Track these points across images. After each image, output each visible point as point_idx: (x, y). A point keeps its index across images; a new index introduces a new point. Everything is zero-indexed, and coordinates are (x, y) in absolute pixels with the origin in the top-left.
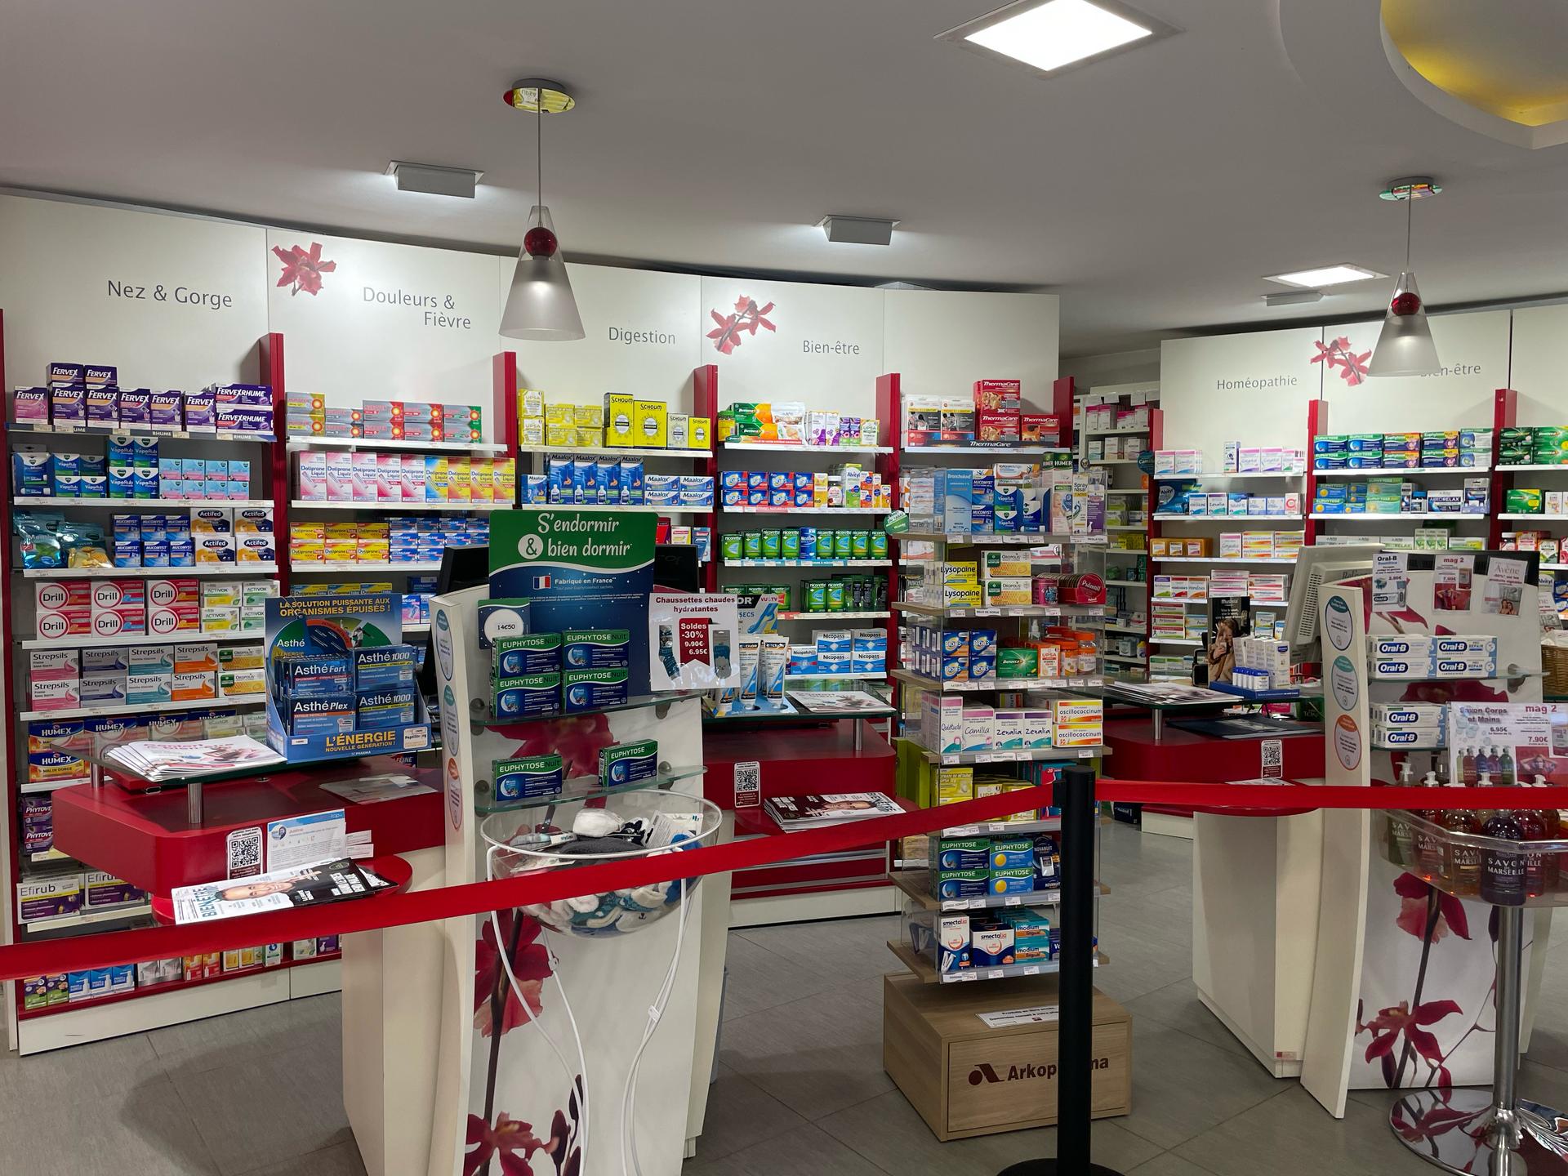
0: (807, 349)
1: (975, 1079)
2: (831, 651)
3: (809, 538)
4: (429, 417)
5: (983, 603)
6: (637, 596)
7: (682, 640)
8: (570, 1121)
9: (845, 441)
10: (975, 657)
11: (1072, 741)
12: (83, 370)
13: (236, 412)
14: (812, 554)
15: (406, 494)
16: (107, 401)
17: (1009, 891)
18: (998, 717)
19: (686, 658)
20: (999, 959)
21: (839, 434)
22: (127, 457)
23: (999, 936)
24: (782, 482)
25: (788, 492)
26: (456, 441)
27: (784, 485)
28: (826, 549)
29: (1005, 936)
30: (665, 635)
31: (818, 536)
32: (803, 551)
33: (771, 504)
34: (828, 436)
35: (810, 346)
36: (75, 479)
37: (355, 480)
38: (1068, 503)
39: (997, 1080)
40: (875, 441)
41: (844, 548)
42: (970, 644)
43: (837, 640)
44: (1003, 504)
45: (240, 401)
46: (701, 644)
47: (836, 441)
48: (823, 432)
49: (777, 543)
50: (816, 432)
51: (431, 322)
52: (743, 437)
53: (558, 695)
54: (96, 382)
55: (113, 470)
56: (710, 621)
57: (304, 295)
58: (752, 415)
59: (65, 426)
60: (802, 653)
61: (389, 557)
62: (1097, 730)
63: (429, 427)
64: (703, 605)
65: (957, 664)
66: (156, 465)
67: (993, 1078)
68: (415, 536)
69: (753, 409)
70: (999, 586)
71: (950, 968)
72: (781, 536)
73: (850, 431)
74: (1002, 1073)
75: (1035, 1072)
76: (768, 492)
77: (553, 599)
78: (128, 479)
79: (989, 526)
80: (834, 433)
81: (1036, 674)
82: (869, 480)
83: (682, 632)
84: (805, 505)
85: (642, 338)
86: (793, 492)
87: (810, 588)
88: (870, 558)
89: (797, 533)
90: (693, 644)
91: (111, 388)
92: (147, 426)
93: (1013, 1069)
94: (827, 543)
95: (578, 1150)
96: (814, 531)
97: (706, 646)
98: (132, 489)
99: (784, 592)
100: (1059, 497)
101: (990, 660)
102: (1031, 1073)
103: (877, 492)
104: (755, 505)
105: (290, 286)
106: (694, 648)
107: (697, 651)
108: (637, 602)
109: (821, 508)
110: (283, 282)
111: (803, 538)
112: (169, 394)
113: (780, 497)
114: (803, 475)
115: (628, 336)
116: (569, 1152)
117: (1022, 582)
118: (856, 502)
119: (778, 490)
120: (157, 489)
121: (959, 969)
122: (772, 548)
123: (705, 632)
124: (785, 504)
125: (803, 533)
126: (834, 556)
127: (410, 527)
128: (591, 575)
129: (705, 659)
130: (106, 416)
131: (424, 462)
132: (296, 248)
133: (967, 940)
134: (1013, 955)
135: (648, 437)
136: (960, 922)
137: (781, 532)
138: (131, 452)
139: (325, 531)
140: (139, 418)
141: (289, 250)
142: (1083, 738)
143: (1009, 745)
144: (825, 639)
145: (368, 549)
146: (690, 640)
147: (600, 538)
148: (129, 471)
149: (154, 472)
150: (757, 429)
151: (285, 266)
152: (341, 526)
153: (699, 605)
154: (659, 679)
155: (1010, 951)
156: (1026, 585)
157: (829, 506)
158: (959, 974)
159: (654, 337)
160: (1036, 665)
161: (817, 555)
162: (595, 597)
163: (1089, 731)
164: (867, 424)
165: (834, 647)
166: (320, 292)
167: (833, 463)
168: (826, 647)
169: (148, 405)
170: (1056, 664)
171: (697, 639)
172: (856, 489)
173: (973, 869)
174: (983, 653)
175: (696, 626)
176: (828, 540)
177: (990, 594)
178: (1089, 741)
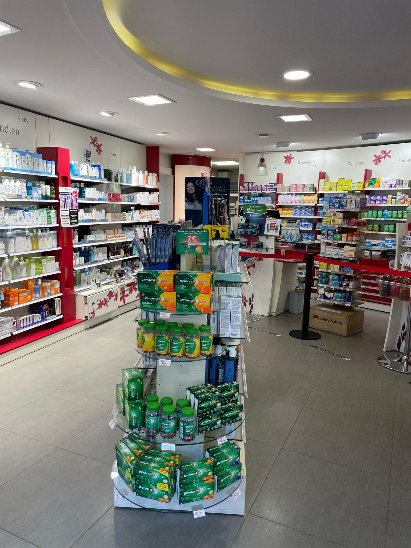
0: (400, 161)
1: (314, 317)
2: (389, 243)
3: (385, 213)
4: (302, 187)
5: (331, 224)
6: (264, 218)
7: (271, 226)
8: (252, 299)
9: (398, 186)
10: (328, 235)
11: (347, 255)
12: (248, 183)
13: (269, 188)
14: (385, 217)
15: (296, 202)
16: (251, 188)
17: (332, 285)
18: (334, 248)
19: (270, 229)
20: (330, 299)
21: (396, 185)
22: (254, 197)
23: (330, 294)
24: (379, 198)
25: (380, 201)
26: (306, 191)
27: (380, 199)
28: (389, 215)
29: (331, 294)
30: (268, 225)
31: (387, 212)
32: (383, 216)
33: (375, 204)
34: (392, 185)
35: (401, 161)
36: (247, 201)
37: (287, 200)
38: (351, 202)
39: (318, 319)
40: (407, 186)
41: (395, 215)
42: (328, 232)
43: (391, 240)
44: (337, 202)
45: (270, 186)
46: (273, 227)
47: (395, 186)
48: (391, 184)
49: (376, 214)
50: (389, 184)
51: (310, 167)
52: (369, 187)
53: (246, 232)
54: (250, 184)
55: (252, 199)
56: (276, 223)
57: (288, 164)
58: (376, 181)
59: (245, 192)
60: (381, 242)
61: (292, 215)
62: (353, 254)
63: (301, 189)
64: (275, 221)
65: (324, 236)
66: (258, 198)
67: (318, 318)
68: (297, 211)
69: (376, 179)
70: (334, 220)
71: (319, 297)
72: (378, 212)
73: (399, 184)
74: (320, 318)
75: (326, 320)
76: (375, 201)
77: (252, 218)
78: (254, 200)
79: (333, 207)
80: (394, 185)
81: (341, 240)
82: (404, 197)
83: (271, 225)
84: (385, 204)
85: (356, 164)
86: (381, 201)
87: (385, 226)
88: (402, 218)
89: (382, 211)
90: (272, 227)
91: (252, 185)
92: (256, 192)
93: (322, 318)
94: (390, 214)
95: (253, 304)
96: (386, 211)
97: (274, 228)
98: (254, 202)
99: (377, 226)
100: (349, 201)
101: (332, 236)
102: (325, 320)
103: (406, 200)
104: (372, 204)
105: (286, 163)
106: (272, 228)
107: (273, 228)
108: (264, 219)
109: (390, 205)
110: (285, 163)
111: (383, 213)
112: (260, 186)
113: (378, 202)
114: (385, 196)
115: (352, 164)
116: (251, 304)
117: (339, 219)
118: (400, 203)
119: (378, 200)
120: (257, 202)
121: (321, 298)
122: (375, 215)
123: (274, 225)
124: (379, 204)
125: (383, 211)
126: (391, 217)
127: (296, 209)
128: (257, 215)
129: (274, 230)
130: (251, 190)
131: (299, 196)
132: (287, 156)
133: (323, 293)
134: (333, 299)
135: (346, 188)
136: (322, 289)
137: (378, 211)
138: (254, 196)
139: (282, 210)
140: (255, 190)
141: (286, 156)
142: (349, 255)
143: (335, 255)
144: (387, 239)
145: (289, 213)
146: (272, 226)
147: (258, 209)
148: (254, 199)
149: (257, 199)
150: (374, 184)
151: (285, 159)
152: (285, 209)
153: (274, 220)
154: (266, 233)
155: (332, 298)
156: (340, 220)
157: (391, 204)
158: (321, 299)
159: (359, 163)
160: (341, 238)
161: (387, 217)
162: (258, 218)
163: (351, 254)
164: (405, 182)
165: (390, 242)
166: (291, 163)
167: (394, 193)
168: (388, 242)
169: (257, 188)
170: (346, 238)
171: (273, 226)
172: (400, 199)
173: (325, 279)
174: (330, 234)
175: (273, 224)
176: (390, 213)
177: (332, 222)
178: (350, 256)
